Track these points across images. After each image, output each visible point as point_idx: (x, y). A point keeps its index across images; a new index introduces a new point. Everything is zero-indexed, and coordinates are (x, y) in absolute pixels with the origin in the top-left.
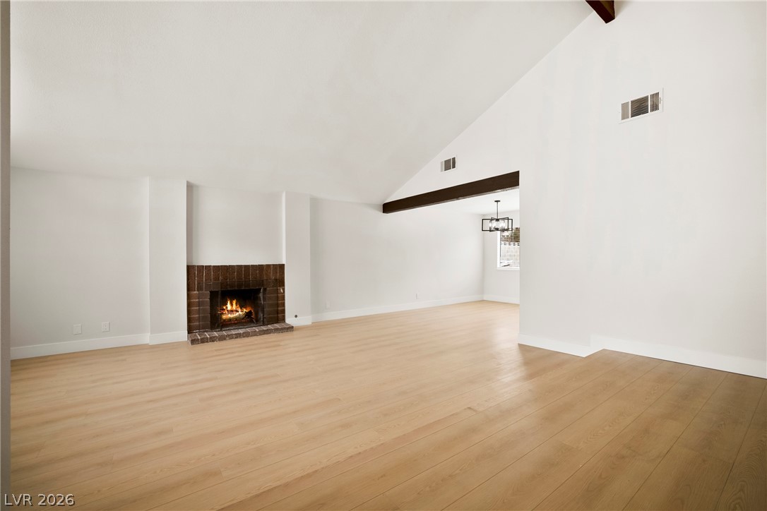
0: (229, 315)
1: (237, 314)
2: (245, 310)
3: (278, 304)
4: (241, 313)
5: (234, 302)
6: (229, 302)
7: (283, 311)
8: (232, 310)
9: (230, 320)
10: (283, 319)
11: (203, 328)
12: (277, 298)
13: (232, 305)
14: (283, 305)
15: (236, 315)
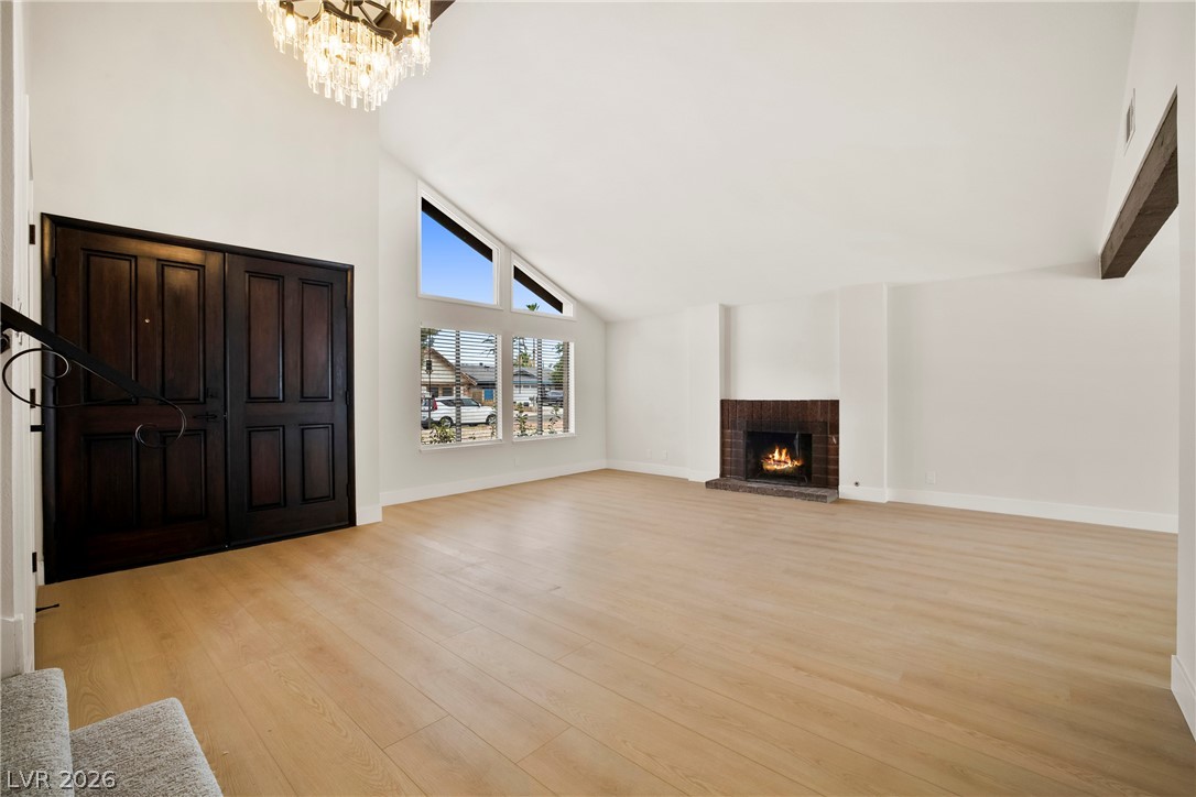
0: (776, 467)
1: (786, 466)
2: (796, 463)
3: (827, 459)
4: (789, 465)
5: (784, 452)
6: (777, 451)
7: (836, 472)
8: (779, 460)
9: (775, 471)
10: (836, 485)
11: (736, 473)
12: (827, 451)
13: (780, 454)
14: (837, 462)
15: (784, 467)
